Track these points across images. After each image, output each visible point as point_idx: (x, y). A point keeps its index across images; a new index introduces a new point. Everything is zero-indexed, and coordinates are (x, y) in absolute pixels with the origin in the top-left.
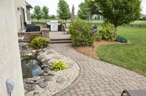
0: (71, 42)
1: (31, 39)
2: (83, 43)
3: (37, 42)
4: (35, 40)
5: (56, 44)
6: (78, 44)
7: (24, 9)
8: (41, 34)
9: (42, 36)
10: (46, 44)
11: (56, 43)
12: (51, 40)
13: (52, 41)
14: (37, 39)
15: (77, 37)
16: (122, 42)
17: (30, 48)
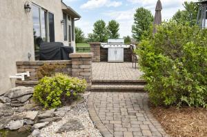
2: (184, 99)
6: (167, 102)
8: (70, 65)
10: (68, 94)
11: (107, 90)
13: (97, 86)
15: (165, 79)
17: (30, 103)
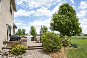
0: (42, 48)
1: (12, 46)
3: (16, 49)
4: (15, 48)
5: (31, 50)
6: (51, 50)
7: (11, 27)
8: (21, 42)
9: (21, 44)
10: (24, 50)
12: (29, 47)
14: (17, 47)
15: (50, 45)
16: (75, 47)
17: (10, 54)
